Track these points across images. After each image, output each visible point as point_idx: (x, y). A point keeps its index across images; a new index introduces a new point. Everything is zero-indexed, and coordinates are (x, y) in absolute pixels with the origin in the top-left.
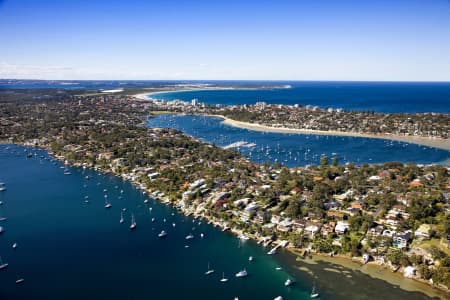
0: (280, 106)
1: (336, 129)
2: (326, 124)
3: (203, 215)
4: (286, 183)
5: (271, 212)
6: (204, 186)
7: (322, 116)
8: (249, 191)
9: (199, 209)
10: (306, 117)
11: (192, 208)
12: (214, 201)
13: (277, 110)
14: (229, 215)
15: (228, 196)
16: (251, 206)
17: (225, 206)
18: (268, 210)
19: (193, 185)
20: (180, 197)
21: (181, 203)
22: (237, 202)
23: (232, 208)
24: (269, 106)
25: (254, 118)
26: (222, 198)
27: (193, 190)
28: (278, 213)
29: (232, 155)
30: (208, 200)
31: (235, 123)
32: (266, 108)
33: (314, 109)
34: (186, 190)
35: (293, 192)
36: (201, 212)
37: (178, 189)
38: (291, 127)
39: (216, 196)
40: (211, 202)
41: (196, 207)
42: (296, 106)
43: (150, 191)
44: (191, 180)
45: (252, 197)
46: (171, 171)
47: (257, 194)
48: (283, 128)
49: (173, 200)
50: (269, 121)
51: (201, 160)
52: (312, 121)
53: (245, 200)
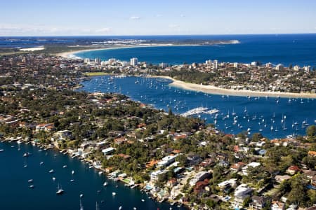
0: (235, 65)
1: (310, 91)
2: (295, 85)
3: (181, 200)
4: (279, 160)
5: (269, 197)
6: (175, 164)
7: (289, 75)
8: (234, 170)
9: (174, 193)
10: (271, 77)
11: (165, 192)
12: (192, 183)
13: (234, 70)
14: (216, 201)
15: (209, 176)
16: (241, 189)
17: (207, 189)
18: (265, 194)
19: (161, 163)
20: (148, 179)
21: (150, 185)
22: (222, 185)
23: (217, 191)
24: (222, 64)
25: (208, 79)
26: (202, 179)
27: (162, 169)
28: (278, 199)
29: (196, 124)
30: (184, 181)
31: (186, 86)
32: (219, 67)
33: (277, 68)
34: (154, 168)
35: (291, 171)
36: (178, 198)
37: (143, 167)
38: (254, 89)
39: (193, 176)
40: (188, 185)
41: (169, 190)
42: (253, 63)
43: (107, 170)
44: (158, 157)
45: (240, 177)
46: (130, 145)
47: (246, 174)
48: (244, 91)
49: (139, 182)
50: (227, 82)
51: (162, 132)
52: (278, 82)
53: (232, 182)
